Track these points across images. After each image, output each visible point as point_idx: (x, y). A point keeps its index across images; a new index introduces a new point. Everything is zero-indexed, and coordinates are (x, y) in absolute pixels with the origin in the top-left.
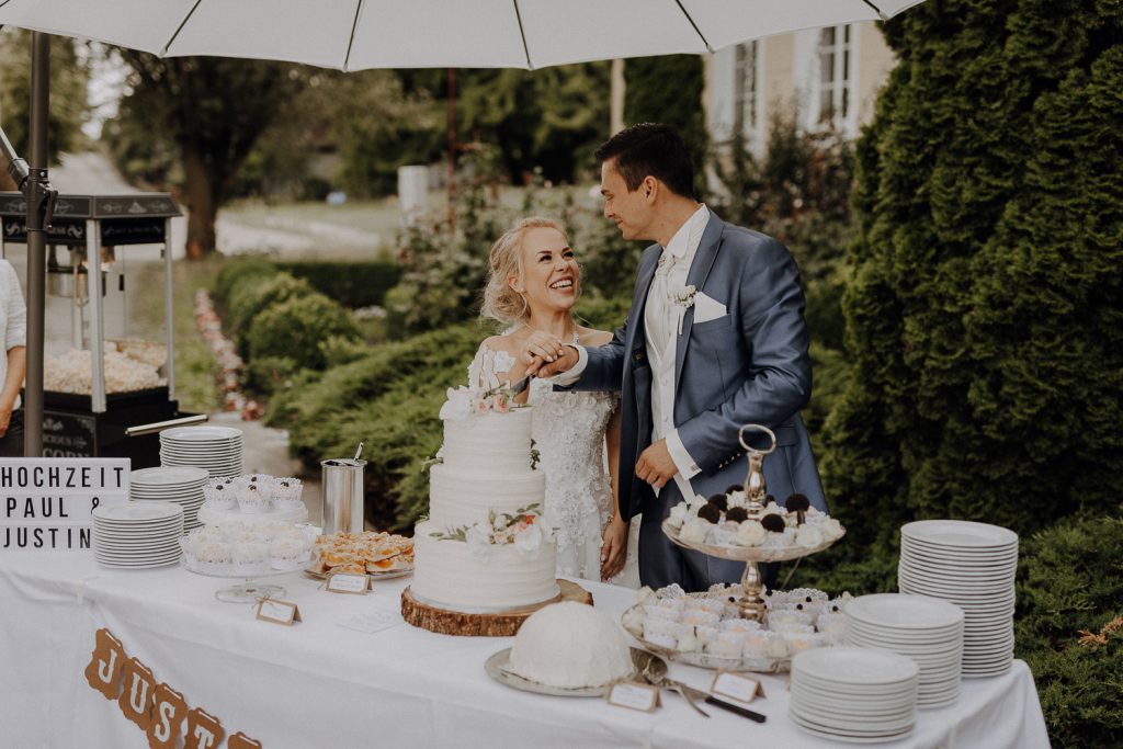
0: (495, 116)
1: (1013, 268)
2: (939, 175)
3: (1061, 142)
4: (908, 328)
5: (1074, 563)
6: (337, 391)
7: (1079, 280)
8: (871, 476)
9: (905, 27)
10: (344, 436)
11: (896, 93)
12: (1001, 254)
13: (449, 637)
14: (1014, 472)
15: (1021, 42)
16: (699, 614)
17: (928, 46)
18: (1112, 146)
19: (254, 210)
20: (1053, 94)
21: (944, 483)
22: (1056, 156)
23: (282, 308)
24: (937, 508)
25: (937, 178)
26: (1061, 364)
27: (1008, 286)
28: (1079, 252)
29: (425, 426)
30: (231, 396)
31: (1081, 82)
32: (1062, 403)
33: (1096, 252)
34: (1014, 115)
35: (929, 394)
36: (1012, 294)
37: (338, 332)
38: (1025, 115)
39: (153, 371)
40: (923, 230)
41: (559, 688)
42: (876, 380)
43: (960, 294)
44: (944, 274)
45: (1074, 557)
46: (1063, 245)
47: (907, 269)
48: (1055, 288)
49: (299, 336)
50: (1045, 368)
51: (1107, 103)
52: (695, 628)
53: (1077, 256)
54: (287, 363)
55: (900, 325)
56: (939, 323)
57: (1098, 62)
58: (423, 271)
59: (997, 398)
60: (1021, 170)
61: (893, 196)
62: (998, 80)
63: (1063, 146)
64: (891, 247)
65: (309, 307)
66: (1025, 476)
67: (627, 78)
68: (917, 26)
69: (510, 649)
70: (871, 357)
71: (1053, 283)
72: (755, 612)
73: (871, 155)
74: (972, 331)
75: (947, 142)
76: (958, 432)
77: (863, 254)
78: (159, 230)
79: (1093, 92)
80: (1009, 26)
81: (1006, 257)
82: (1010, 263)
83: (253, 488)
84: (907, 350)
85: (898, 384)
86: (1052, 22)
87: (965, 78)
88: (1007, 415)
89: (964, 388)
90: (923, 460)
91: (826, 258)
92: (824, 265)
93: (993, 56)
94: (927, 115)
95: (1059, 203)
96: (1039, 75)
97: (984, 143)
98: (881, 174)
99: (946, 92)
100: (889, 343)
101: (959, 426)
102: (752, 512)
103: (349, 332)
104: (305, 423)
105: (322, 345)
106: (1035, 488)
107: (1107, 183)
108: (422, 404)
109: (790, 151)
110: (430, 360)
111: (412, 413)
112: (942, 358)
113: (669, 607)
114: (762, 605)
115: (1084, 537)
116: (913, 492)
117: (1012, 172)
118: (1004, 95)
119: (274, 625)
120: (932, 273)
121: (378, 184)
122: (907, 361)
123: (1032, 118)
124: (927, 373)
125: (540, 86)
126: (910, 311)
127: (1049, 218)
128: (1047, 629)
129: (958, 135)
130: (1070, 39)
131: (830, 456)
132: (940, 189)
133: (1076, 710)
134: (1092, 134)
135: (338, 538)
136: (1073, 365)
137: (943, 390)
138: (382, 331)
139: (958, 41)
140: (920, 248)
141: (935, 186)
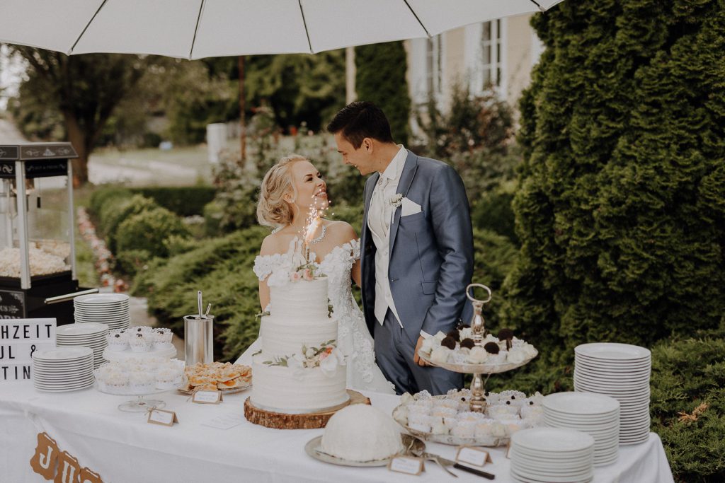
0: (269, 90)
1: (625, 179)
2: (576, 121)
3: (653, 98)
4: (558, 220)
5: (672, 369)
6: (180, 271)
7: (667, 186)
8: (535, 317)
9: (550, 25)
10: (186, 301)
11: (545, 68)
12: (617, 171)
13: (278, 430)
14: (629, 312)
15: (626, 34)
16: (443, 410)
17: (566, 37)
18: (686, 100)
19: (111, 155)
20: (646, 68)
21: (582, 320)
22: (650, 107)
23: (138, 218)
24: (579, 336)
25: (574, 123)
26: (657, 241)
27: (622, 192)
28: (667, 168)
29: (241, 293)
30: (105, 277)
31: (664, 60)
32: (659, 266)
33: (677, 168)
34: (623, 81)
35: (572, 263)
36: (625, 197)
37: (175, 233)
38: (629, 81)
39: (61, 260)
40: (565, 157)
41: (356, 462)
42: (538, 255)
43: (591, 198)
44: (580, 185)
45: (672, 365)
46: (657, 164)
47: (556, 182)
48: (652, 192)
49: (149, 236)
50: (647, 244)
51: (682, 72)
52: (443, 419)
53: (666, 171)
54: (144, 254)
55: (552, 219)
56: (578, 217)
57: (675, 46)
58: (230, 192)
59: (616, 264)
60: (628, 116)
61: (546, 135)
62: (612, 59)
63: (654, 101)
64: (545, 168)
65: (156, 216)
66: (636, 314)
67: (357, 64)
68: (558, 24)
69: (321, 436)
70: (534, 240)
71: (651, 189)
72: (480, 407)
73: (529, 109)
74: (599, 221)
75: (579, 100)
76: (591, 286)
77: (524, 173)
78: (63, 167)
79: (672, 66)
80: (618, 24)
81: (620, 172)
82: (623, 176)
83: (140, 335)
84: (556, 235)
85: (552, 257)
86: (645, 20)
87: (591, 58)
88: (623, 275)
89: (595, 258)
90: (569, 306)
91: (492, 177)
92: (490, 181)
93: (608, 43)
94: (567, 82)
95: (653, 137)
96: (638, 55)
97: (604, 99)
98: (537, 121)
99: (578, 67)
100: (545, 230)
101: (592, 283)
102: (477, 341)
103: (184, 233)
104: (158, 293)
105: (165, 242)
106: (642, 321)
107: (683, 124)
108: (237, 278)
109: (466, 109)
110: (240, 249)
111: (232, 284)
112: (581, 239)
113: (423, 405)
114: (484, 402)
115: (677, 352)
116: (563, 326)
117: (622, 117)
118: (616, 69)
119: (160, 426)
120: (572, 184)
121: (193, 136)
122: (557, 241)
123: (634, 83)
124: (571, 249)
125: (298, 70)
126: (558, 209)
127: (647, 147)
128: (658, 412)
129: (587, 95)
130: (657, 31)
131: (507, 305)
132: (576, 130)
133: (681, 464)
134: (673, 93)
135: (198, 367)
136: (665, 242)
137: (582, 260)
138: (203, 231)
139: (585, 35)
140: (564, 168)
141: (574, 128)
